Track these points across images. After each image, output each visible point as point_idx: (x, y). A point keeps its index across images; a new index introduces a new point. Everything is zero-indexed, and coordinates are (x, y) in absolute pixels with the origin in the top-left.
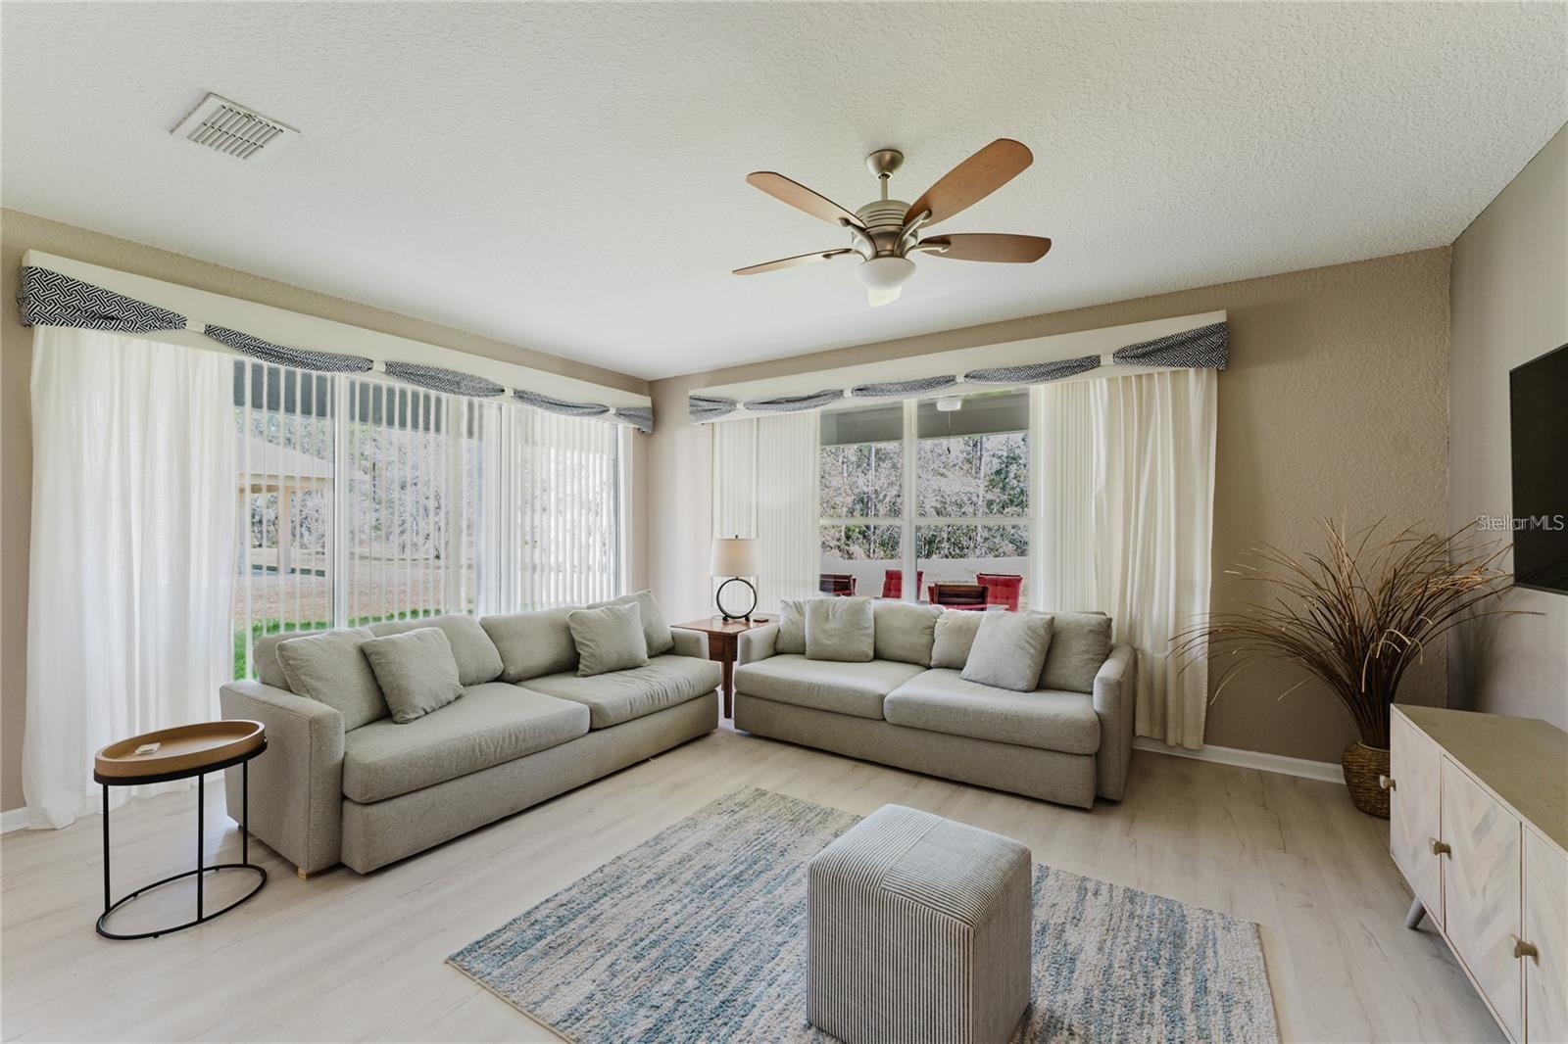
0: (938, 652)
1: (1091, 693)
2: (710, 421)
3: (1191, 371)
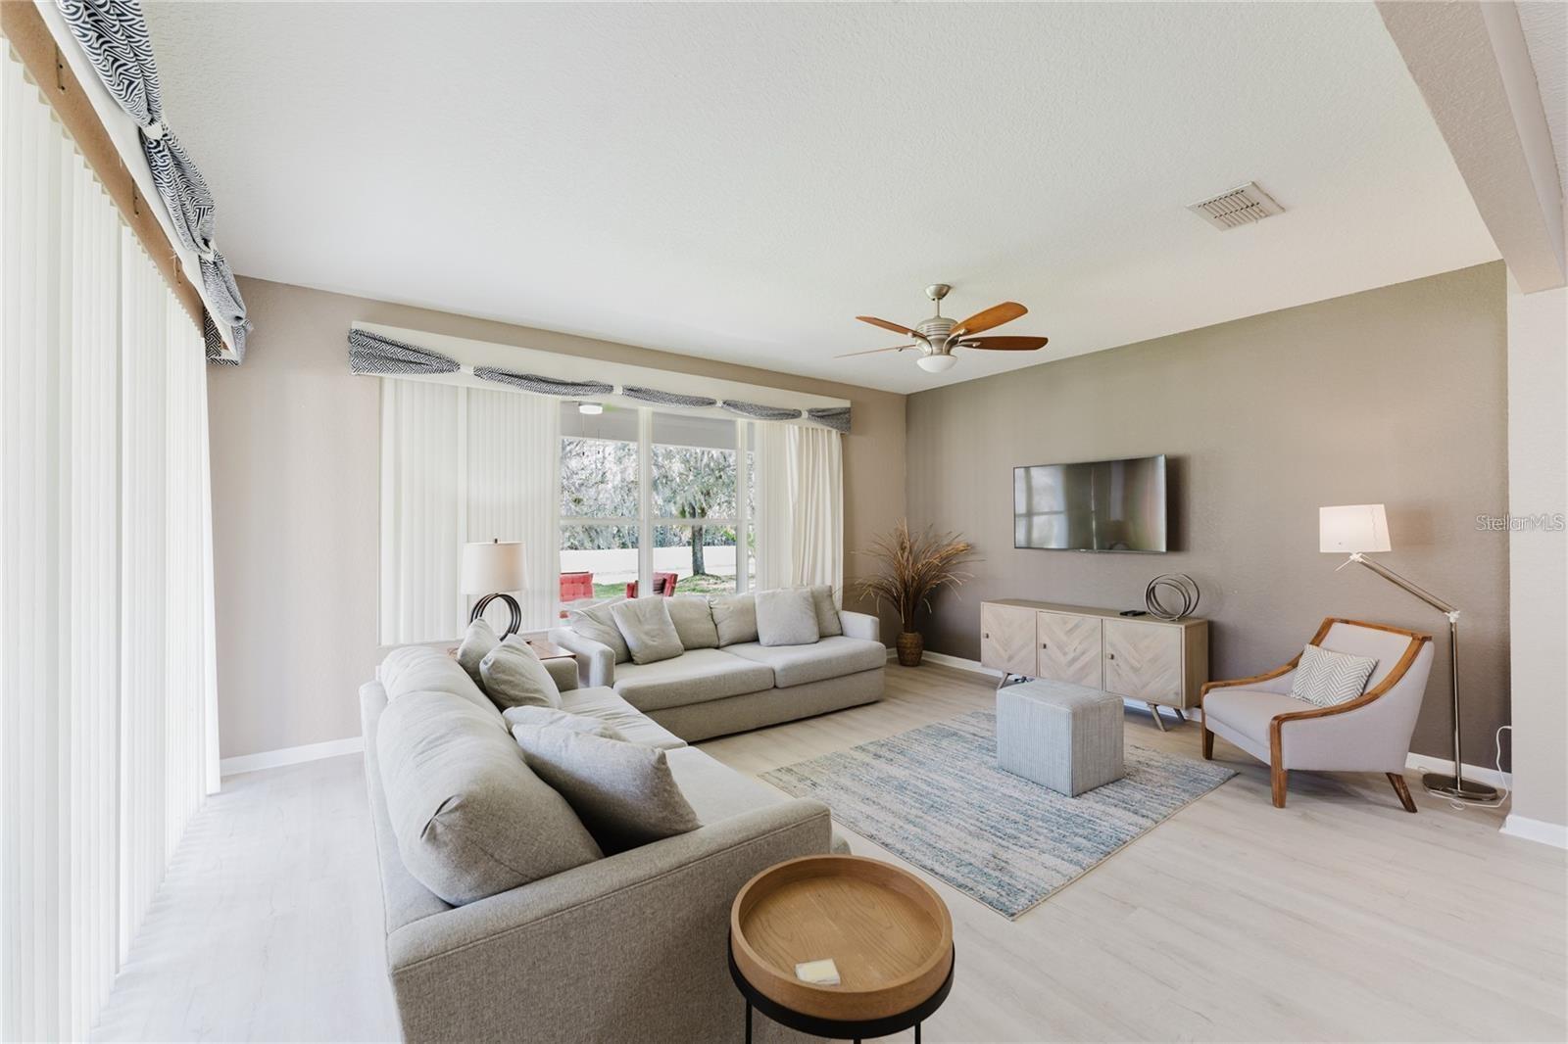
1: (842, 634)
2: (377, 374)
3: (834, 431)
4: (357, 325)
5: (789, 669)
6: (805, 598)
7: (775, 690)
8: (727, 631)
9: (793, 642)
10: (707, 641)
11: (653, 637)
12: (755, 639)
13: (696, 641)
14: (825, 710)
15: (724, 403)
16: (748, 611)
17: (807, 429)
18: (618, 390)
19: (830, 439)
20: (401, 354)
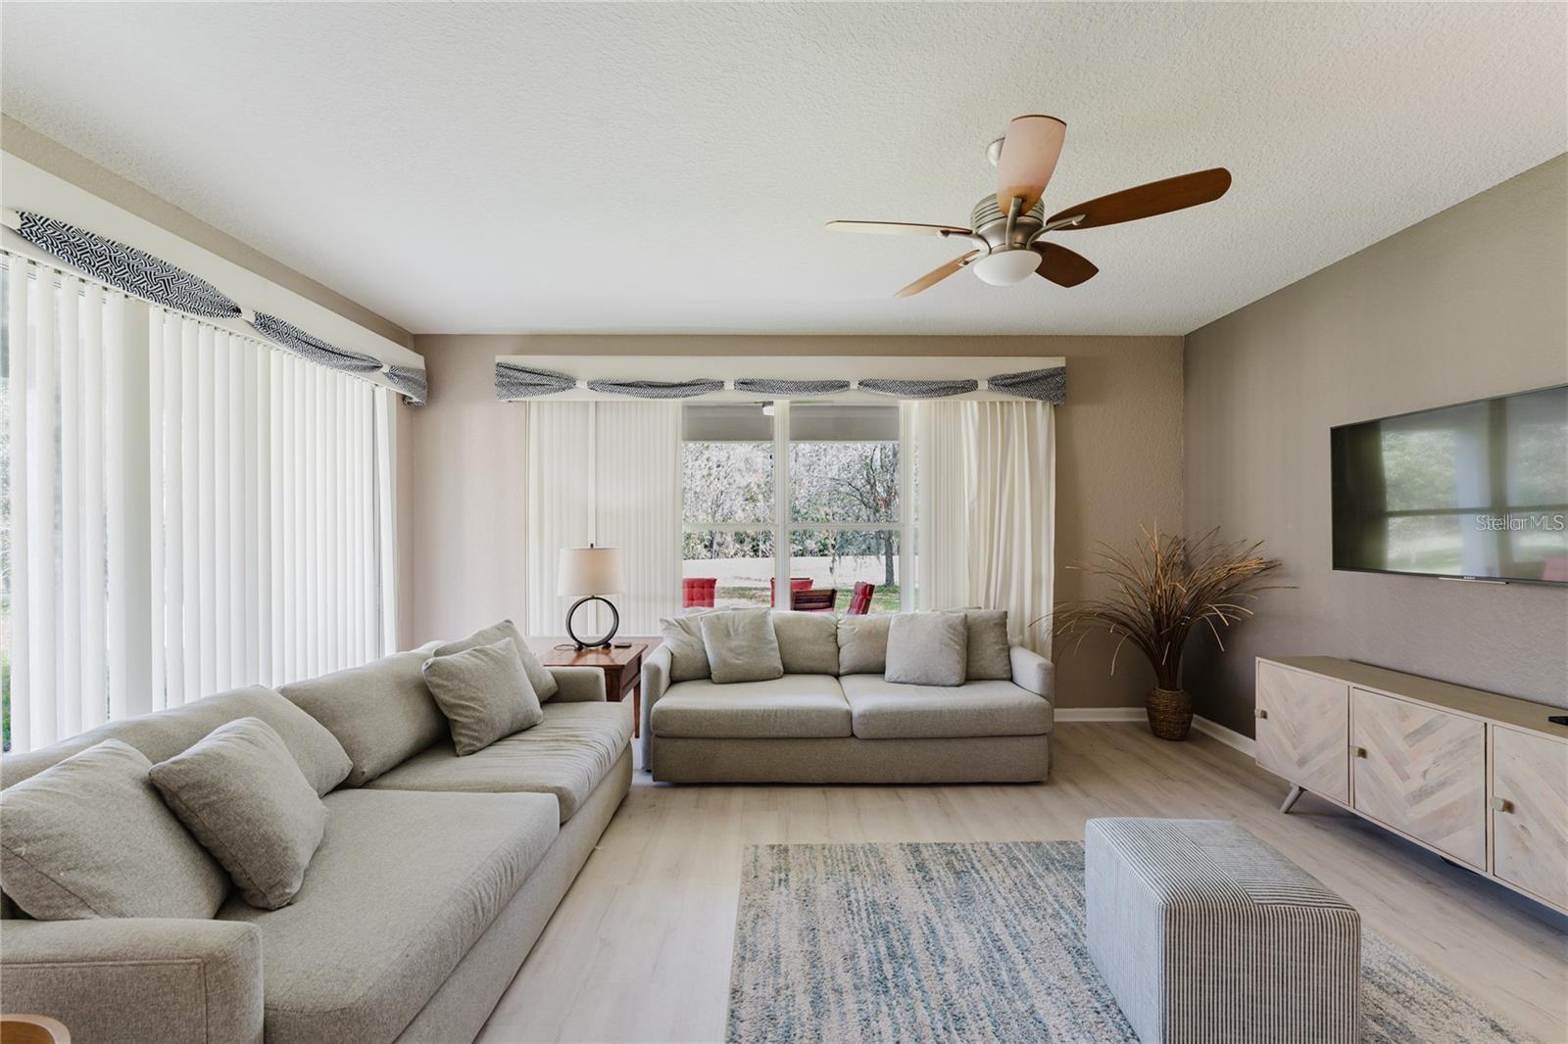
0: (848, 658)
1: (1011, 679)
2: (523, 399)
3: (1039, 403)
4: (499, 359)
5: (870, 717)
6: (950, 626)
7: (852, 740)
9: (924, 681)
10: (824, 666)
11: (739, 654)
12: (879, 670)
13: (795, 666)
15: (861, 384)
17: (993, 404)
18: (729, 386)
19: (1042, 412)
20: (528, 378)
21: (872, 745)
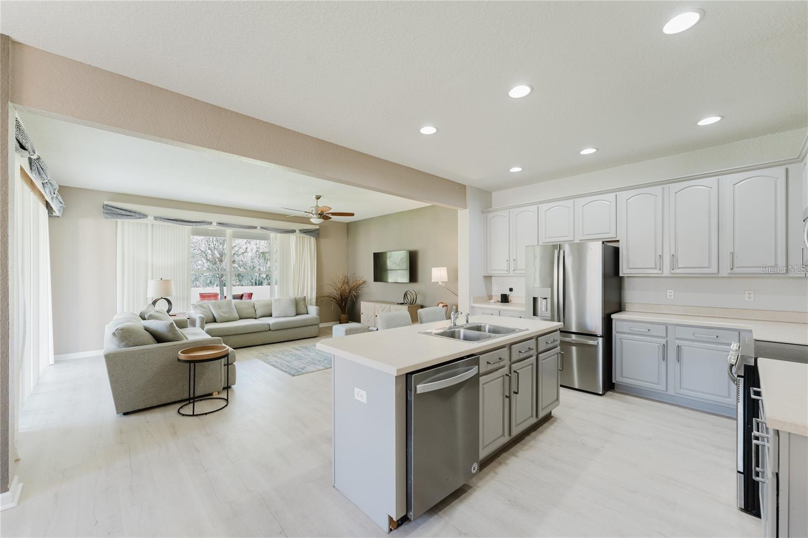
1: (308, 314)
2: (114, 220)
3: (312, 238)
4: (106, 203)
5: (274, 324)
6: (291, 301)
7: (270, 331)
8: (259, 313)
9: (285, 316)
10: (251, 316)
12: (270, 315)
13: (242, 317)
14: (291, 339)
15: (261, 228)
16: (269, 305)
17: (300, 237)
18: (214, 224)
19: (313, 240)
20: (124, 212)
21: (275, 332)
